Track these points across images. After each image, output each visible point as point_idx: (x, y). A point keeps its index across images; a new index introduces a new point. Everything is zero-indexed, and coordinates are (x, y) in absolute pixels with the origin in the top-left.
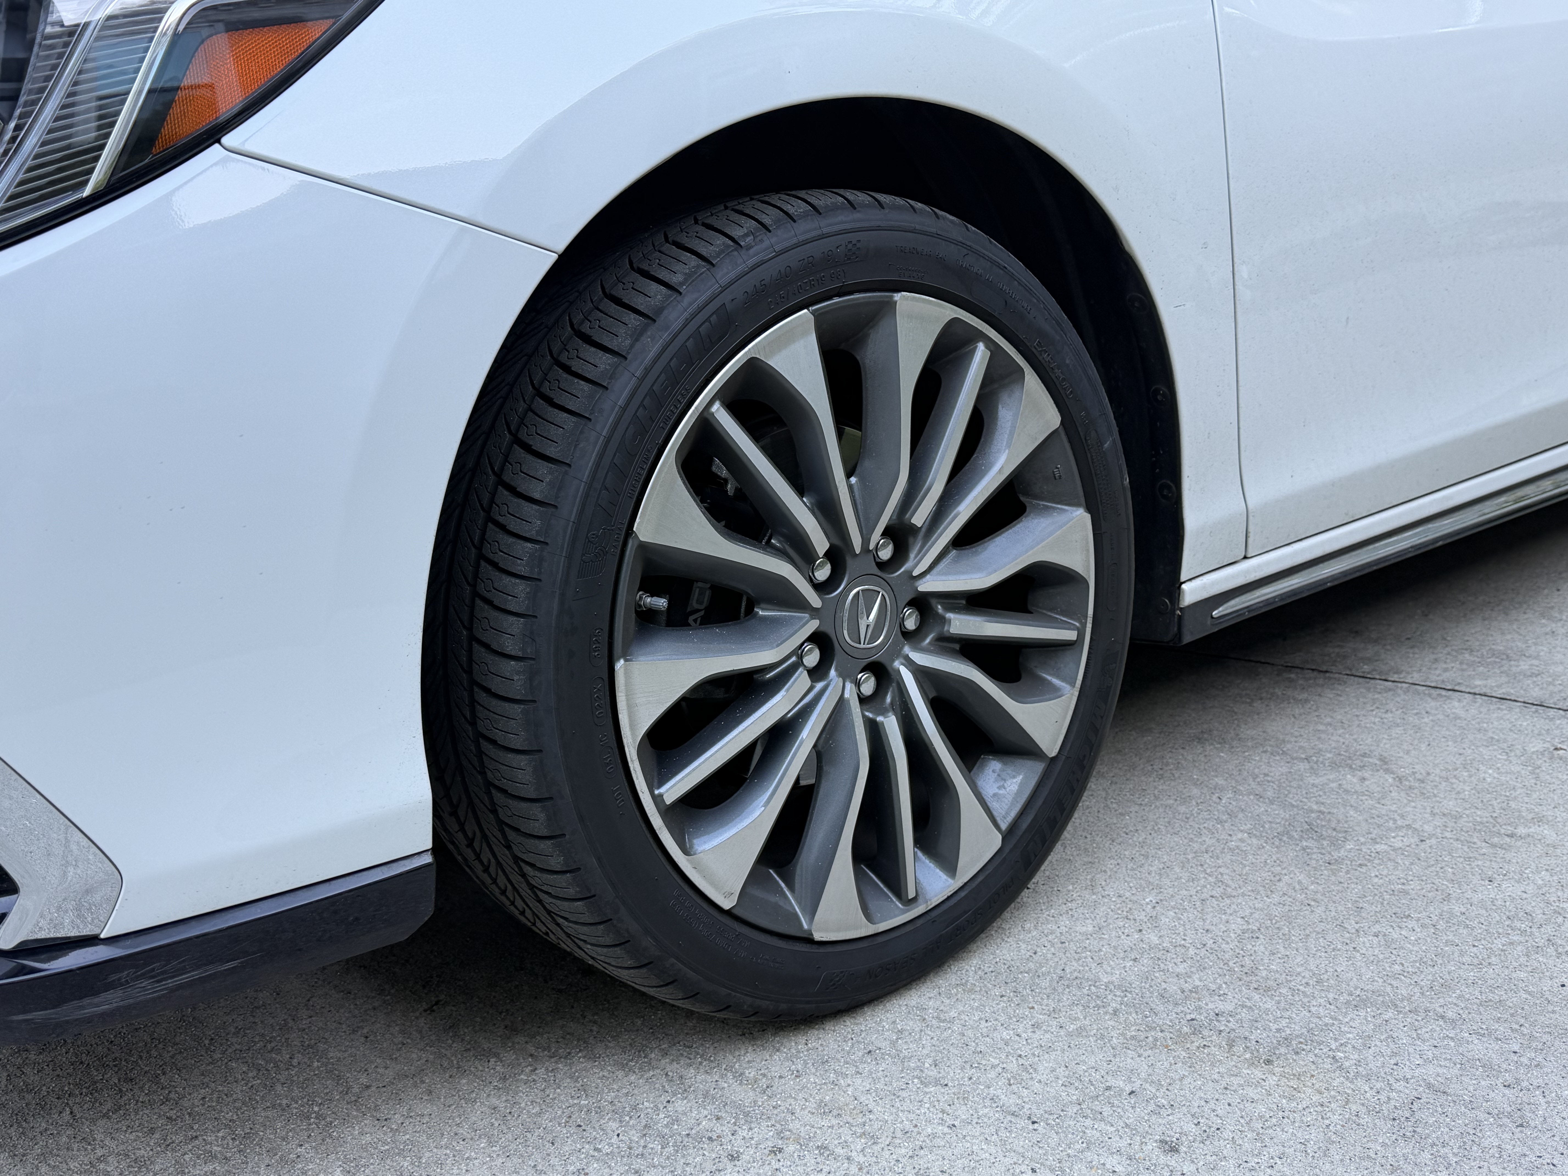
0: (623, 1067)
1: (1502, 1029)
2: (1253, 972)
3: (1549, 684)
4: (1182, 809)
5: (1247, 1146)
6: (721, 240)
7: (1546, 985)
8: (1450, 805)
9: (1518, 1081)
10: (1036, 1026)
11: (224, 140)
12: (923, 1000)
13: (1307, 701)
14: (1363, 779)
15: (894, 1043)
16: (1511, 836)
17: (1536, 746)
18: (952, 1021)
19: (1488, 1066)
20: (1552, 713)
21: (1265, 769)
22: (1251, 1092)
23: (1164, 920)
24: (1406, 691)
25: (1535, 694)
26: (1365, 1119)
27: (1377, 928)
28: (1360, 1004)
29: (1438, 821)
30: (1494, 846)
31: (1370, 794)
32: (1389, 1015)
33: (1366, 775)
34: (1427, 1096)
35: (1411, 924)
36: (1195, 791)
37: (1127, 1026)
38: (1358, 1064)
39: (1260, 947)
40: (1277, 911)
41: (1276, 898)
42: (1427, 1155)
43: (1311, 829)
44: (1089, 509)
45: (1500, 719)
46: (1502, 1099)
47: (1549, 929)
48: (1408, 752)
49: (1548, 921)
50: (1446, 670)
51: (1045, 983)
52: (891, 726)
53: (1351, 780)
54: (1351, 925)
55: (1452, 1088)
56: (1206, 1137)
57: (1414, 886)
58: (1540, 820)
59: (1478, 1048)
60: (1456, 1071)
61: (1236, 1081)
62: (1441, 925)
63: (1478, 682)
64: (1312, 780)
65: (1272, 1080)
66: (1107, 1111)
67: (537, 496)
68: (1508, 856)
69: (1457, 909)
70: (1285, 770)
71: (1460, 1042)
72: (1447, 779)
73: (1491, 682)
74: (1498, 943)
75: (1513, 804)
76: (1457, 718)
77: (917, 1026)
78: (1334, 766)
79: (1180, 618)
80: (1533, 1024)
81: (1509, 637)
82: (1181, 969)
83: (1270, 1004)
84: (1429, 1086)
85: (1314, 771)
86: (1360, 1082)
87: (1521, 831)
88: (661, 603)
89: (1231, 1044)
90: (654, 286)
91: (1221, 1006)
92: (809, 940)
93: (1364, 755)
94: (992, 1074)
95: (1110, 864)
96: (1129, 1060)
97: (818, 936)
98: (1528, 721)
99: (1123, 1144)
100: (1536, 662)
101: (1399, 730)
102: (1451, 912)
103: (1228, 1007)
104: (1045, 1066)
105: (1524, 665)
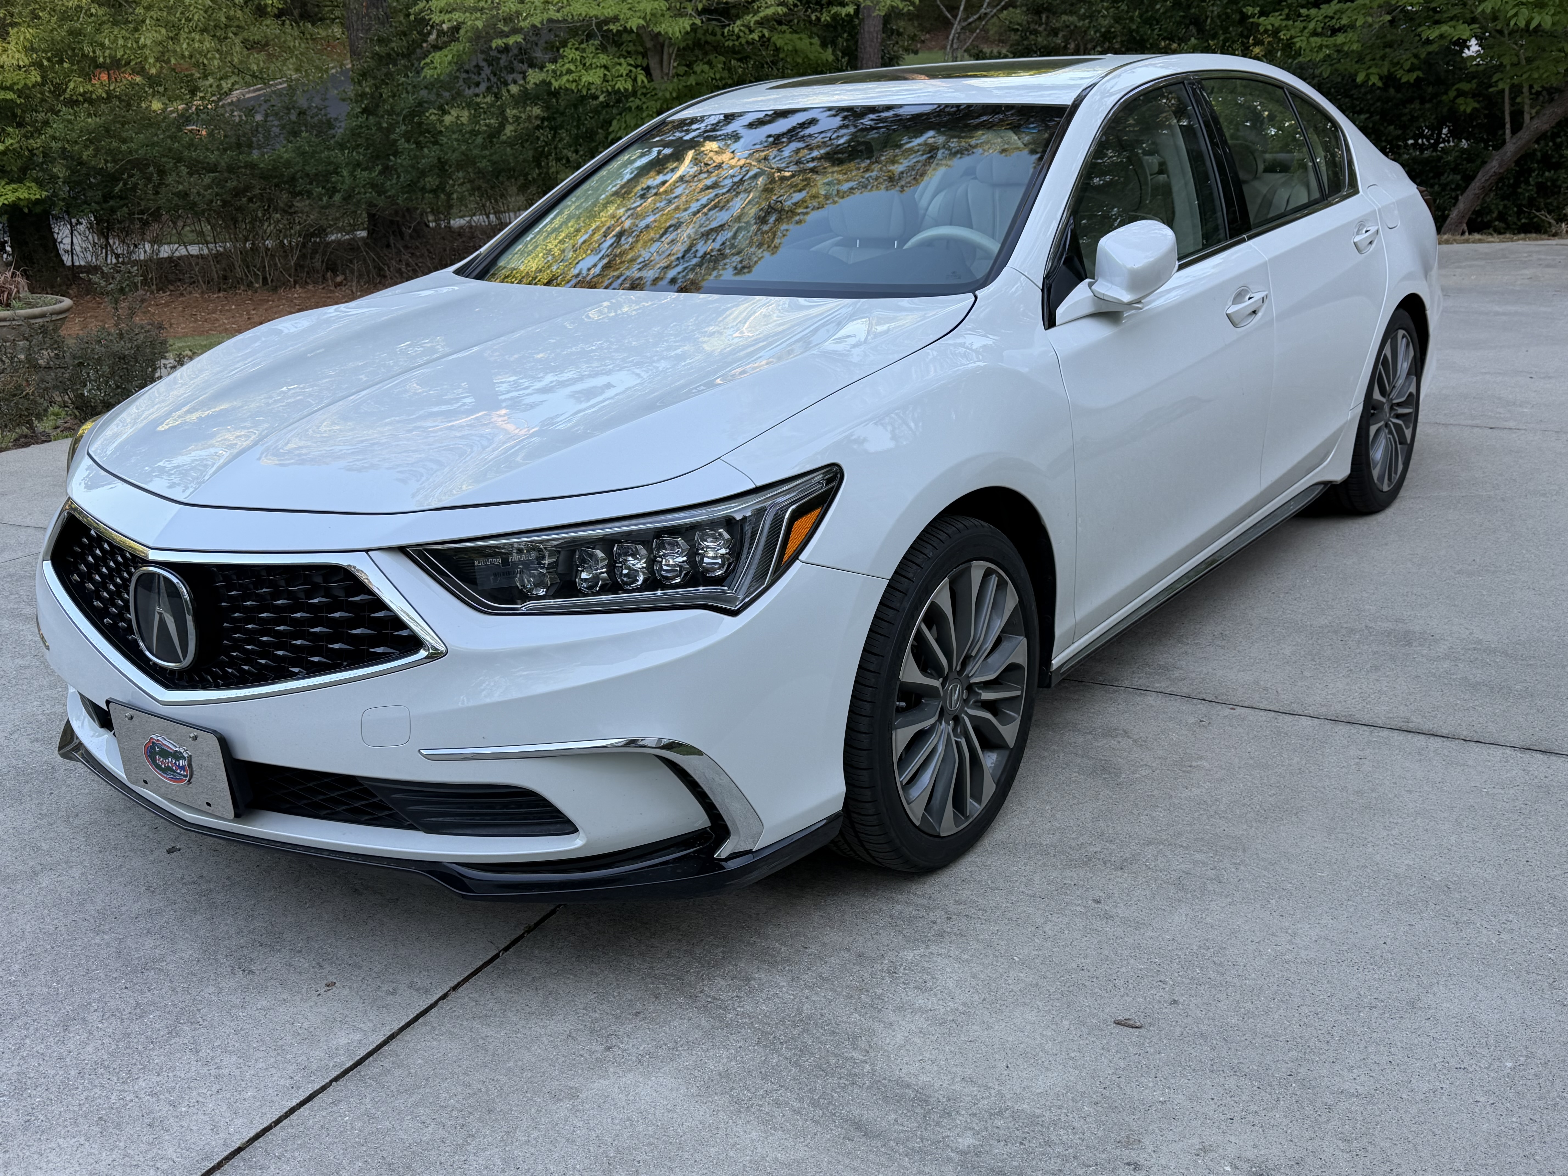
0: (863, 896)
1: (1205, 849)
2: (1102, 834)
3: (1191, 684)
4: (1044, 763)
5: (1125, 898)
6: (922, 556)
7: (1218, 830)
8: (1160, 753)
9: (1215, 867)
10: (1025, 864)
11: (800, 558)
12: (973, 859)
13: (1078, 700)
14: (1119, 742)
15: (971, 876)
16: (1190, 766)
17: (1191, 720)
18: (990, 866)
19: (1203, 863)
20: (1195, 701)
21: (1073, 740)
22: (1120, 880)
23: (1058, 816)
24: (1125, 692)
25: (1185, 691)
26: (1164, 885)
27: (1146, 812)
28: (1149, 843)
29: (1158, 761)
30: (1184, 772)
31: (1125, 750)
32: (1161, 847)
33: (1120, 740)
34: (1184, 875)
35: (1160, 809)
36: (1046, 754)
37: (1062, 861)
38: (1155, 866)
39: (1102, 824)
40: (1103, 808)
41: (1100, 803)
42: (1189, 895)
43: (1104, 769)
44: (1026, 637)
45: (1172, 706)
46: (1211, 873)
47: (1214, 807)
48: (1135, 726)
49: (1213, 804)
50: (1140, 678)
51: (1021, 847)
52: (963, 741)
53: (1113, 743)
54: (1135, 811)
55: (1193, 872)
56: (1109, 897)
57: (1156, 792)
58: (1201, 758)
59: (1198, 856)
60: (1192, 866)
61: (1112, 877)
62: (1172, 809)
63: (1157, 685)
64: (1096, 744)
65: (1126, 875)
66: (1068, 892)
67: (872, 669)
68: (1192, 776)
69: (1176, 801)
70: (1082, 739)
71: (1191, 855)
72: (1156, 740)
73: (1163, 685)
74: (1196, 815)
75: (1188, 751)
76: (1152, 706)
77: (977, 869)
78: (1104, 736)
79: (1051, 676)
80: (1216, 846)
81: (1165, 656)
82: (1073, 836)
83: (1114, 847)
84: (1184, 872)
85: (1096, 740)
86: (1158, 873)
87: (1194, 764)
88: (904, 704)
89: (1105, 863)
90: (903, 579)
91: (1095, 849)
92: (939, 837)
93: (1115, 729)
94: (1017, 884)
95: (1024, 793)
96: (1068, 873)
97: (942, 835)
98: (1186, 707)
99: (1080, 902)
100: (1181, 672)
101: (1127, 715)
102: (1174, 803)
103: (1099, 849)
104: (1037, 878)
105: (1177, 674)
